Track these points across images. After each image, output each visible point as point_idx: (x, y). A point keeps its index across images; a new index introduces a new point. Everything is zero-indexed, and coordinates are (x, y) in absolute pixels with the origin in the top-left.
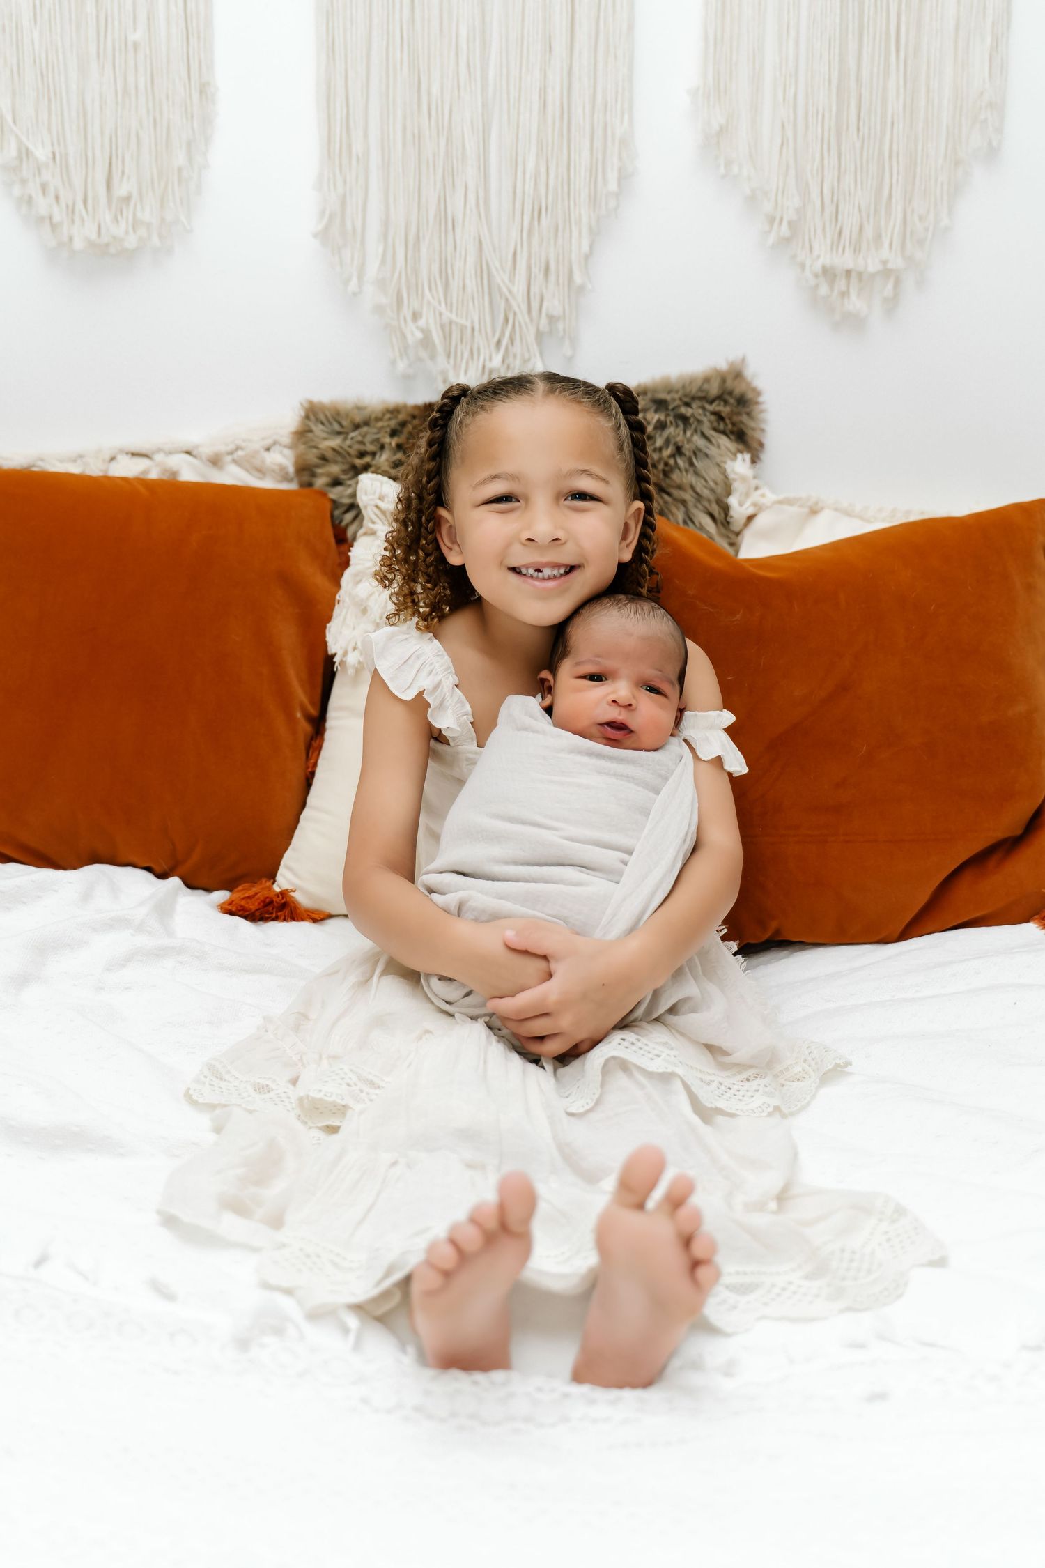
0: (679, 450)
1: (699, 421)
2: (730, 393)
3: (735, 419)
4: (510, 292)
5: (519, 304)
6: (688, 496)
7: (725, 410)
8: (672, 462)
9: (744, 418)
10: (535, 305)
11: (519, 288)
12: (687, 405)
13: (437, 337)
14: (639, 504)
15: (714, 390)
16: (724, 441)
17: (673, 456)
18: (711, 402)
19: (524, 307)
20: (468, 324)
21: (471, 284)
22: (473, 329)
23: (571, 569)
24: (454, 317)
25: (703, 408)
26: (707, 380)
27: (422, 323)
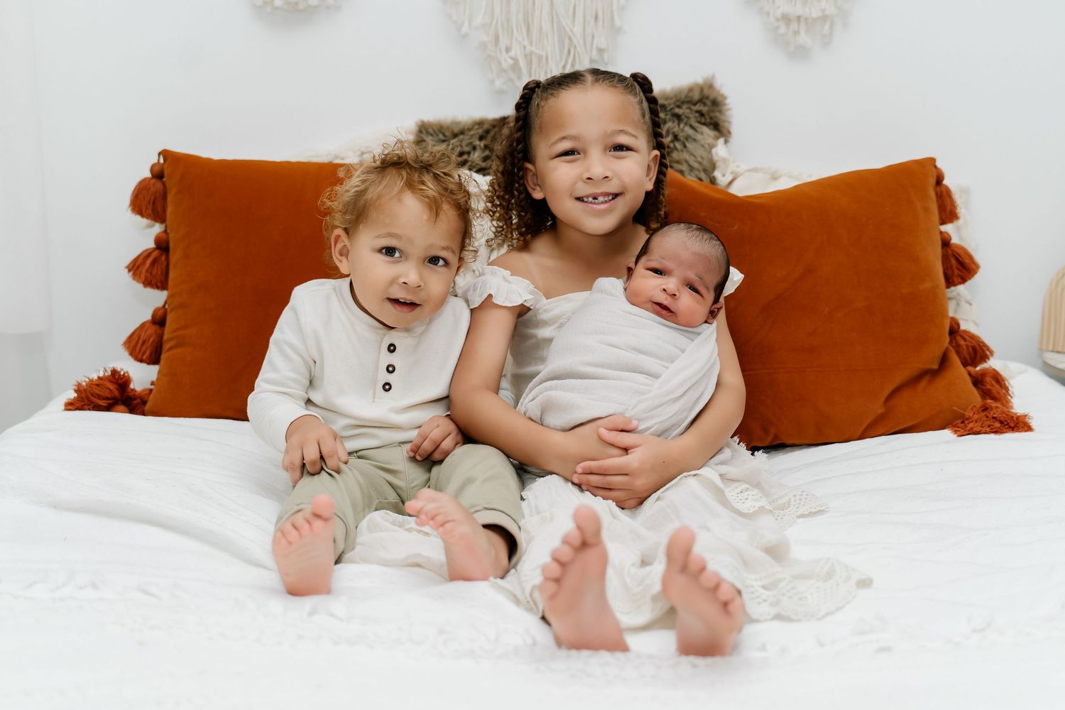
0: (676, 138)
1: (688, 118)
2: (707, 98)
3: (712, 115)
4: (572, 31)
5: (578, 41)
6: (684, 167)
7: (704, 109)
8: (672, 145)
9: (717, 114)
10: (589, 40)
11: (578, 29)
12: (679, 107)
13: (522, 63)
14: (657, 152)
15: (696, 96)
16: (705, 129)
17: (672, 141)
18: (695, 104)
19: (581, 41)
20: (544, 54)
21: (546, 26)
22: (547, 58)
23: (616, 196)
24: (534, 49)
25: (690, 109)
26: (691, 90)
27: (512, 53)
